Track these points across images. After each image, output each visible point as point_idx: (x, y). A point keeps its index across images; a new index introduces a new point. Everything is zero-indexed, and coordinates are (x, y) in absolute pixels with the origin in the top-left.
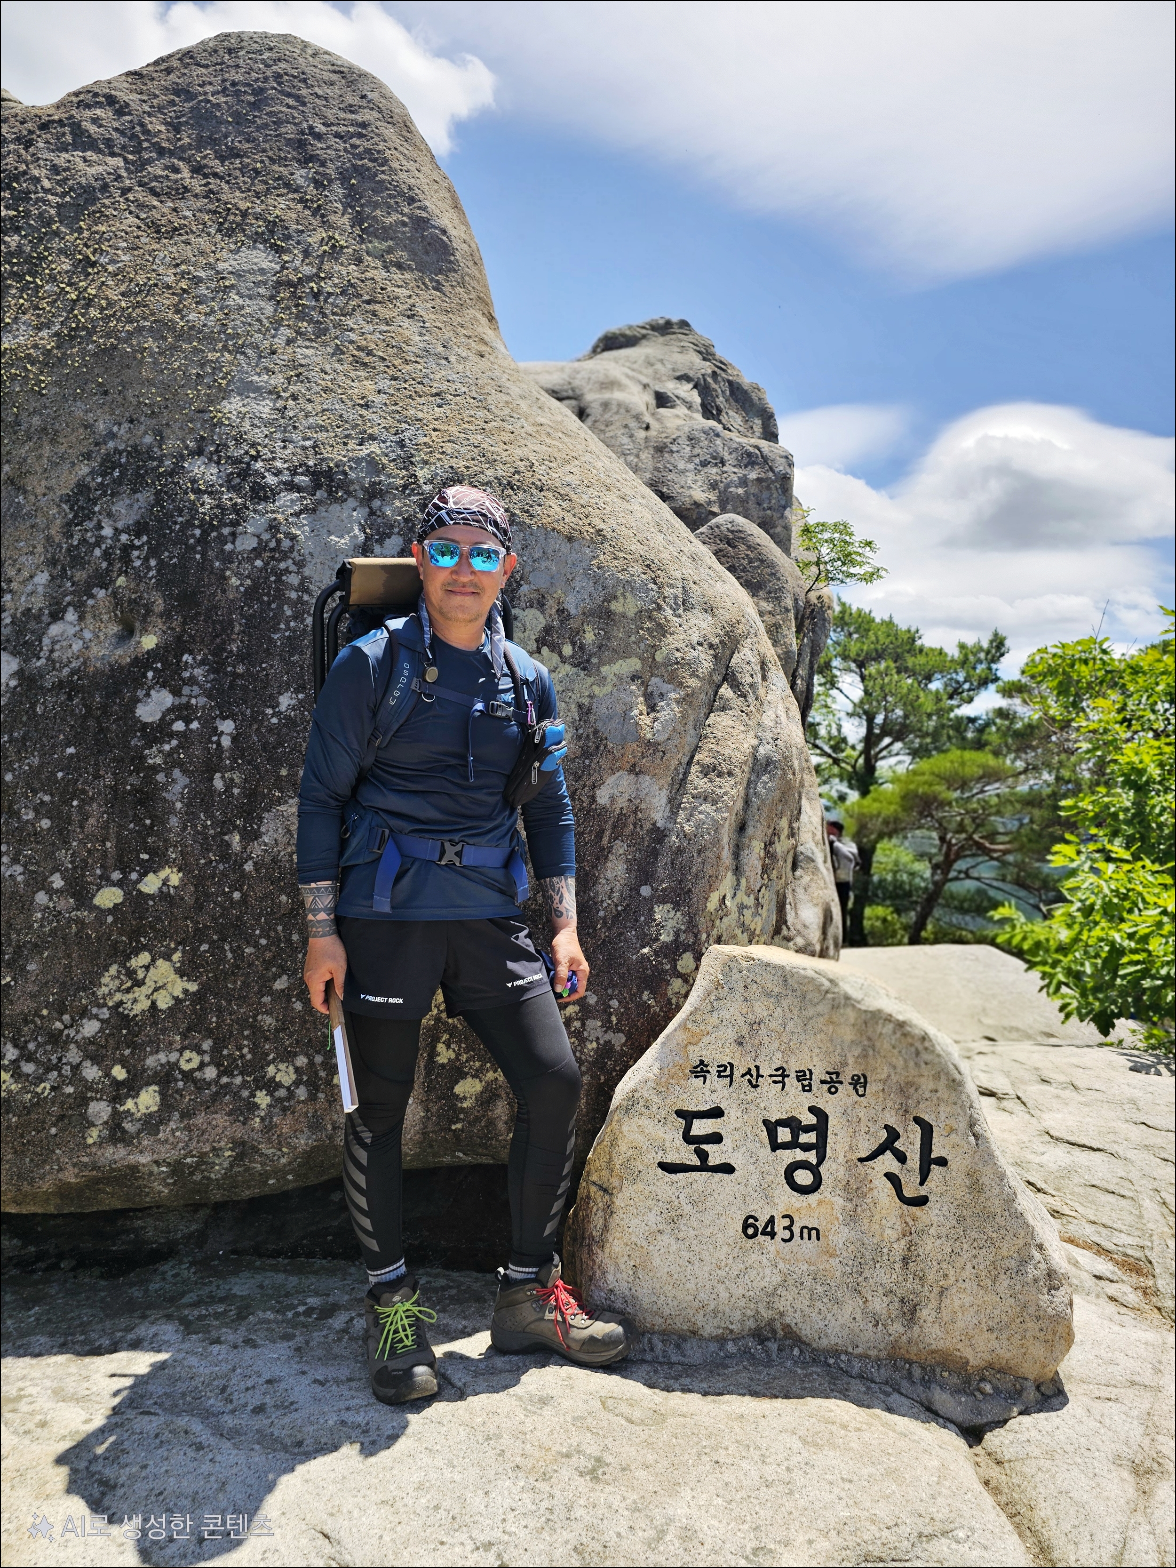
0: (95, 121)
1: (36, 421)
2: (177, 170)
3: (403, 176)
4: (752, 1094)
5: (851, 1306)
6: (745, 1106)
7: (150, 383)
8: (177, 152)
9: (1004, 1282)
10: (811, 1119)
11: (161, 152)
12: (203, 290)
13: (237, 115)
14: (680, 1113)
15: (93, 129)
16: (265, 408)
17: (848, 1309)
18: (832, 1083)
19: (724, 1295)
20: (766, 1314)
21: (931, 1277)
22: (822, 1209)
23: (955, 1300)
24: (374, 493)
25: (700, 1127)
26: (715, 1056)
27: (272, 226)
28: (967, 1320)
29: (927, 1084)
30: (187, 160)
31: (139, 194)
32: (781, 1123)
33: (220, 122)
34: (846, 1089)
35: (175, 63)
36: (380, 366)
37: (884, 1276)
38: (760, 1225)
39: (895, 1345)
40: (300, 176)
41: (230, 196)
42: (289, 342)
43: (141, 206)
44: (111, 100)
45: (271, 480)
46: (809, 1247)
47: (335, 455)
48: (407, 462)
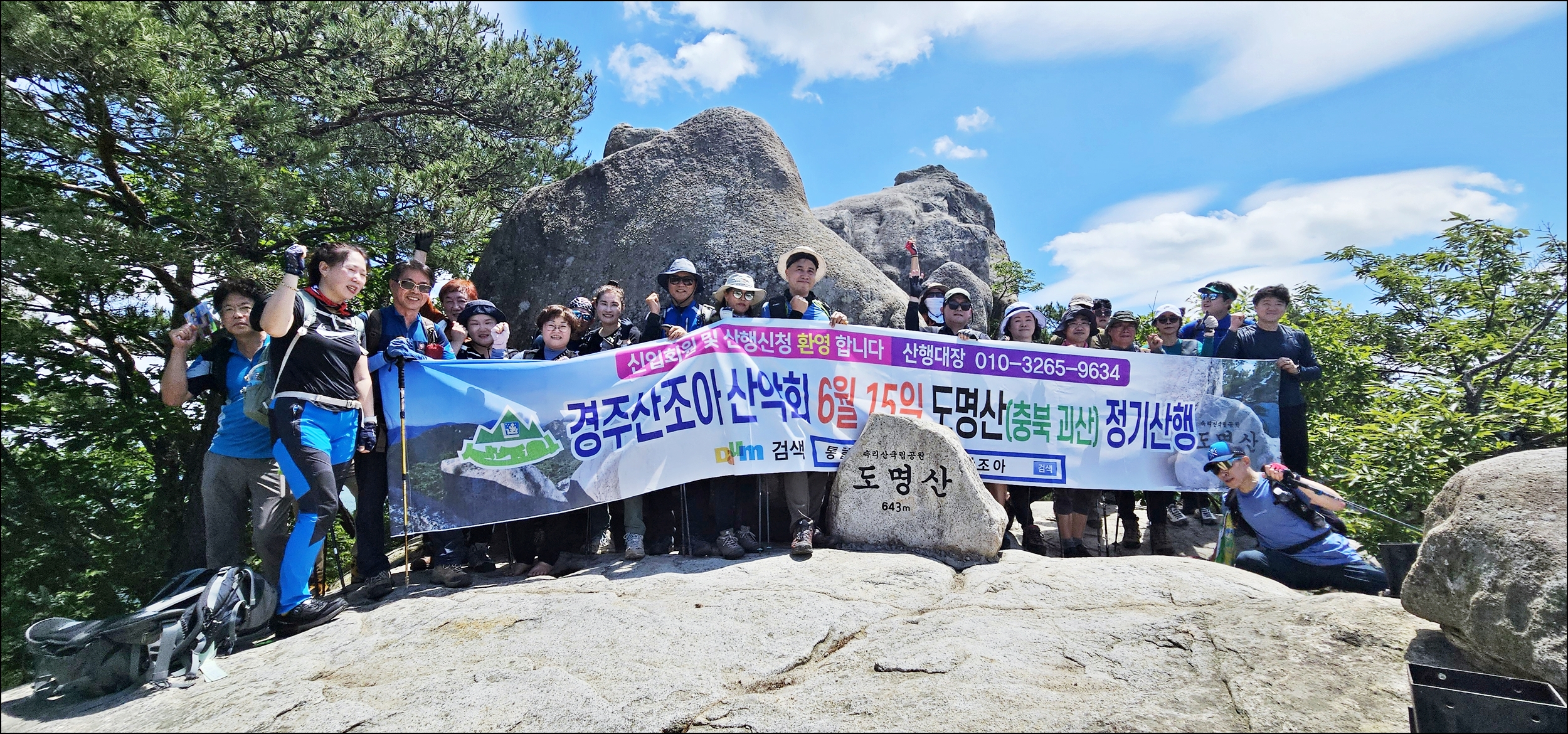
0: (665, 147)
1: (648, 253)
2: (692, 162)
3: (770, 154)
4: (885, 461)
5: (921, 532)
6: (882, 465)
7: (684, 237)
8: (693, 155)
9: (973, 522)
10: (906, 469)
11: (687, 156)
12: (701, 203)
13: (712, 140)
14: (860, 469)
15: (664, 150)
16: (722, 242)
17: (919, 534)
18: (912, 456)
19: (876, 529)
20: (891, 536)
21: (947, 521)
22: (911, 500)
23: (955, 528)
24: (758, 267)
25: (867, 473)
26: (871, 449)
27: (724, 178)
28: (959, 535)
29: (944, 454)
30: (696, 158)
31: (680, 172)
32: (894, 470)
33: (707, 143)
34: (916, 458)
35: (691, 122)
36: (761, 223)
37: (932, 522)
38: (888, 506)
39: (936, 545)
40: (734, 159)
41: (712, 169)
42: (730, 218)
43: (680, 176)
44: (669, 139)
45: (724, 266)
46: (905, 513)
47: (745, 255)
48: (770, 256)
